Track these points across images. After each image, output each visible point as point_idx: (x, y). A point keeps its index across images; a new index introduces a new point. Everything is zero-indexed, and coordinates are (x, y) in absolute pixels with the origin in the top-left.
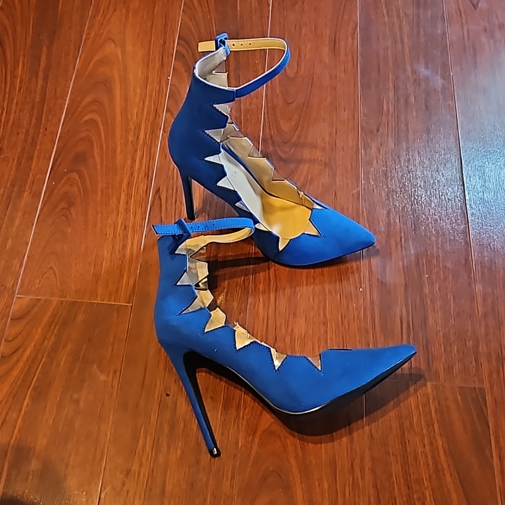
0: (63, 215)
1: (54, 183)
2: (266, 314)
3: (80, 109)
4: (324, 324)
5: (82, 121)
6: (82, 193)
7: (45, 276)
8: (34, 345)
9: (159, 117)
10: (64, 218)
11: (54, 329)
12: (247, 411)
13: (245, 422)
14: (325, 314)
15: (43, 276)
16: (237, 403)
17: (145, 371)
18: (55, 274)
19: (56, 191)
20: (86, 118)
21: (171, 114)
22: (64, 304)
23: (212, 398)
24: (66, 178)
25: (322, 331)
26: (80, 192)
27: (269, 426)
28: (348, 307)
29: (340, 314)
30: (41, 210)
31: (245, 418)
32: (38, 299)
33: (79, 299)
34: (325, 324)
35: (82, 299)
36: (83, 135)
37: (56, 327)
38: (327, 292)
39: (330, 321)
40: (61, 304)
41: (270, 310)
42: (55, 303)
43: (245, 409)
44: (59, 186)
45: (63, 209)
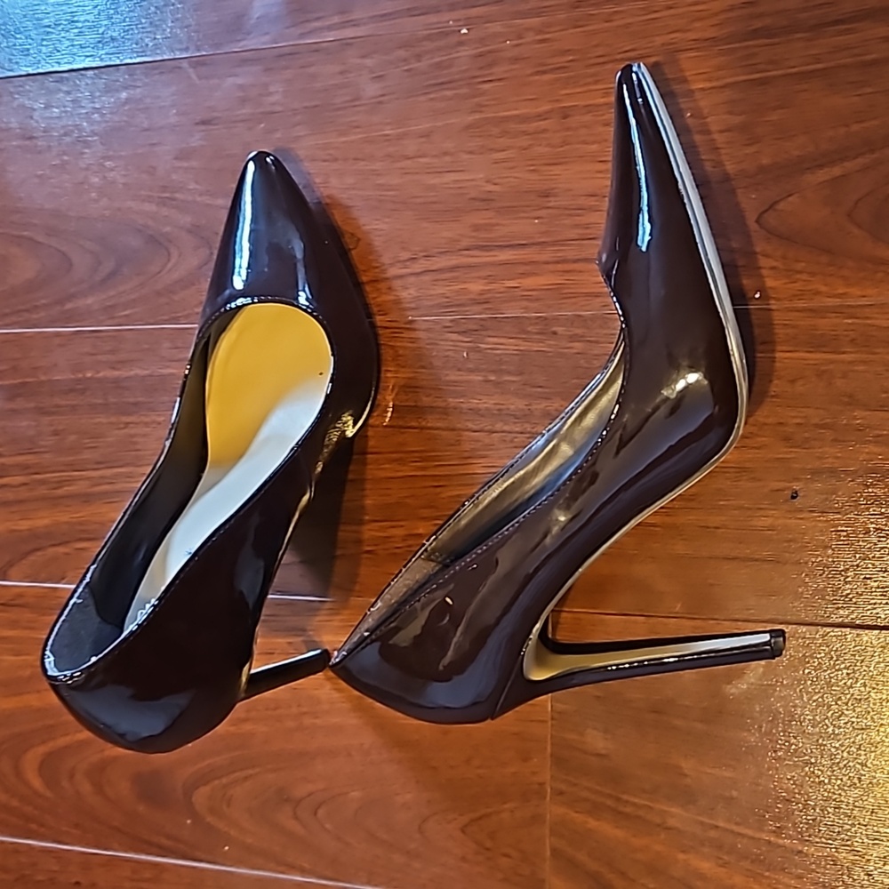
0: (315, 814)
1: (227, 848)
2: (551, 267)
3: (15, 803)
4: (565, 117)
5: (49, 794)
6: (251, 772)
7: (489, 844)
8: (683, 852)
9: (21, 596)
10: (321, 812)
11: (634, 804)
12: (823, 289)
13: (855, 291)
14: (540, 117)
15: (488, 849)
16: (802, 314)
17: (734, 559)
18: (480, 818)
19: (249, 840)
20: (37, 783)
21: (12, 566)
22: (563, 787)
23: (793, 381)
24: (209, 819)
25: (588, 118)
26: (246, 778)
27: (859, 226)
28: (516, 60)
29: (537, 78)
30: (303, 872)
31: (841, 291)
32: (552, 855)
33: (546, 748)
34: (565, 114)
35: (546, 742)
36: (86, 788)
37: (627, 802)
38: (477, 116)
39: (557, 101)
40: (561, 793)
41: (536, 258)
42: (561, 810)
43: (818, 293)
44: (232, 832)
45: (296, 817)
